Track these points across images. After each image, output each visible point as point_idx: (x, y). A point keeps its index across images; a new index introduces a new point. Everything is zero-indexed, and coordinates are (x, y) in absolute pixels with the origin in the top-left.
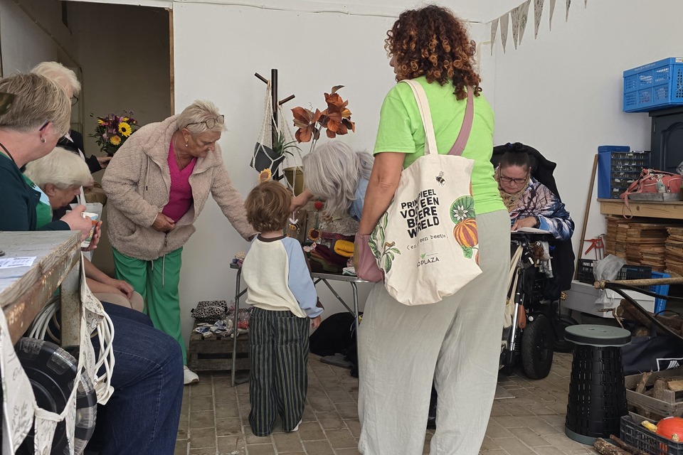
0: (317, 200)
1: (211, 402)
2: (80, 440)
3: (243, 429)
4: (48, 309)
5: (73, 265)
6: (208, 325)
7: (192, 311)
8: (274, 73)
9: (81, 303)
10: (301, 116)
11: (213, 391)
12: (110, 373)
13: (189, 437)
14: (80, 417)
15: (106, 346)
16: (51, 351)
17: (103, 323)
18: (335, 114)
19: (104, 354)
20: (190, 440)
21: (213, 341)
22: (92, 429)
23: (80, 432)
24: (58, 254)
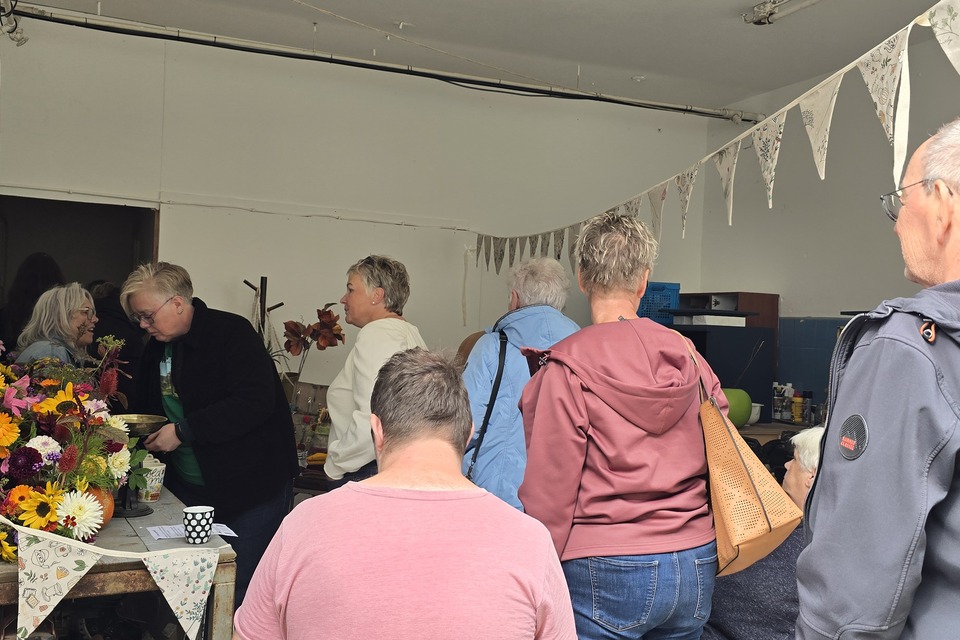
0: (306, 414)
8: (264, 280)
10: (293, 329)
18: (326, 330)
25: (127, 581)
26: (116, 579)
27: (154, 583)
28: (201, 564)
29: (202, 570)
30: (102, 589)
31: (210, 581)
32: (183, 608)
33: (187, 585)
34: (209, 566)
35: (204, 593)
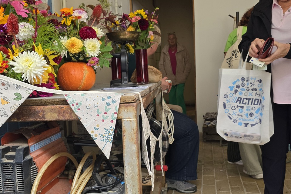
1: (212, 152)
2: (164, 152)
3: (225, 162)
4: (152, 109)
5: (159, 92)
6: (210, 122)
7: (204, 116)
8: (237, 13)
9: (162, 106)
11: (213, 148)
12: (173, 133)
13: (203, 163)
14: (163, 144)
15: (171, 123)
16: (153, 120)
17: (170, 114)
19: (170, 125)
20: (203, 164)
21: (212, 128)
22: (167, 148)
23: (163, 149)
24: (155, 86)
25: (59, 112)
26: (52, 110)
27: (72, 112)
28: (107, 100)
29: (108, 104)
30: (43, 117)
31: (116, 113)
32: (96, 132)
33: (98, 115)
34: (114, 102)
35: (112, 121)
